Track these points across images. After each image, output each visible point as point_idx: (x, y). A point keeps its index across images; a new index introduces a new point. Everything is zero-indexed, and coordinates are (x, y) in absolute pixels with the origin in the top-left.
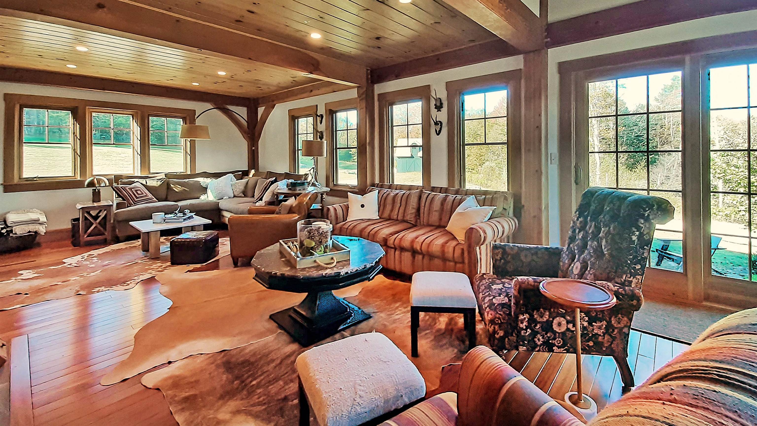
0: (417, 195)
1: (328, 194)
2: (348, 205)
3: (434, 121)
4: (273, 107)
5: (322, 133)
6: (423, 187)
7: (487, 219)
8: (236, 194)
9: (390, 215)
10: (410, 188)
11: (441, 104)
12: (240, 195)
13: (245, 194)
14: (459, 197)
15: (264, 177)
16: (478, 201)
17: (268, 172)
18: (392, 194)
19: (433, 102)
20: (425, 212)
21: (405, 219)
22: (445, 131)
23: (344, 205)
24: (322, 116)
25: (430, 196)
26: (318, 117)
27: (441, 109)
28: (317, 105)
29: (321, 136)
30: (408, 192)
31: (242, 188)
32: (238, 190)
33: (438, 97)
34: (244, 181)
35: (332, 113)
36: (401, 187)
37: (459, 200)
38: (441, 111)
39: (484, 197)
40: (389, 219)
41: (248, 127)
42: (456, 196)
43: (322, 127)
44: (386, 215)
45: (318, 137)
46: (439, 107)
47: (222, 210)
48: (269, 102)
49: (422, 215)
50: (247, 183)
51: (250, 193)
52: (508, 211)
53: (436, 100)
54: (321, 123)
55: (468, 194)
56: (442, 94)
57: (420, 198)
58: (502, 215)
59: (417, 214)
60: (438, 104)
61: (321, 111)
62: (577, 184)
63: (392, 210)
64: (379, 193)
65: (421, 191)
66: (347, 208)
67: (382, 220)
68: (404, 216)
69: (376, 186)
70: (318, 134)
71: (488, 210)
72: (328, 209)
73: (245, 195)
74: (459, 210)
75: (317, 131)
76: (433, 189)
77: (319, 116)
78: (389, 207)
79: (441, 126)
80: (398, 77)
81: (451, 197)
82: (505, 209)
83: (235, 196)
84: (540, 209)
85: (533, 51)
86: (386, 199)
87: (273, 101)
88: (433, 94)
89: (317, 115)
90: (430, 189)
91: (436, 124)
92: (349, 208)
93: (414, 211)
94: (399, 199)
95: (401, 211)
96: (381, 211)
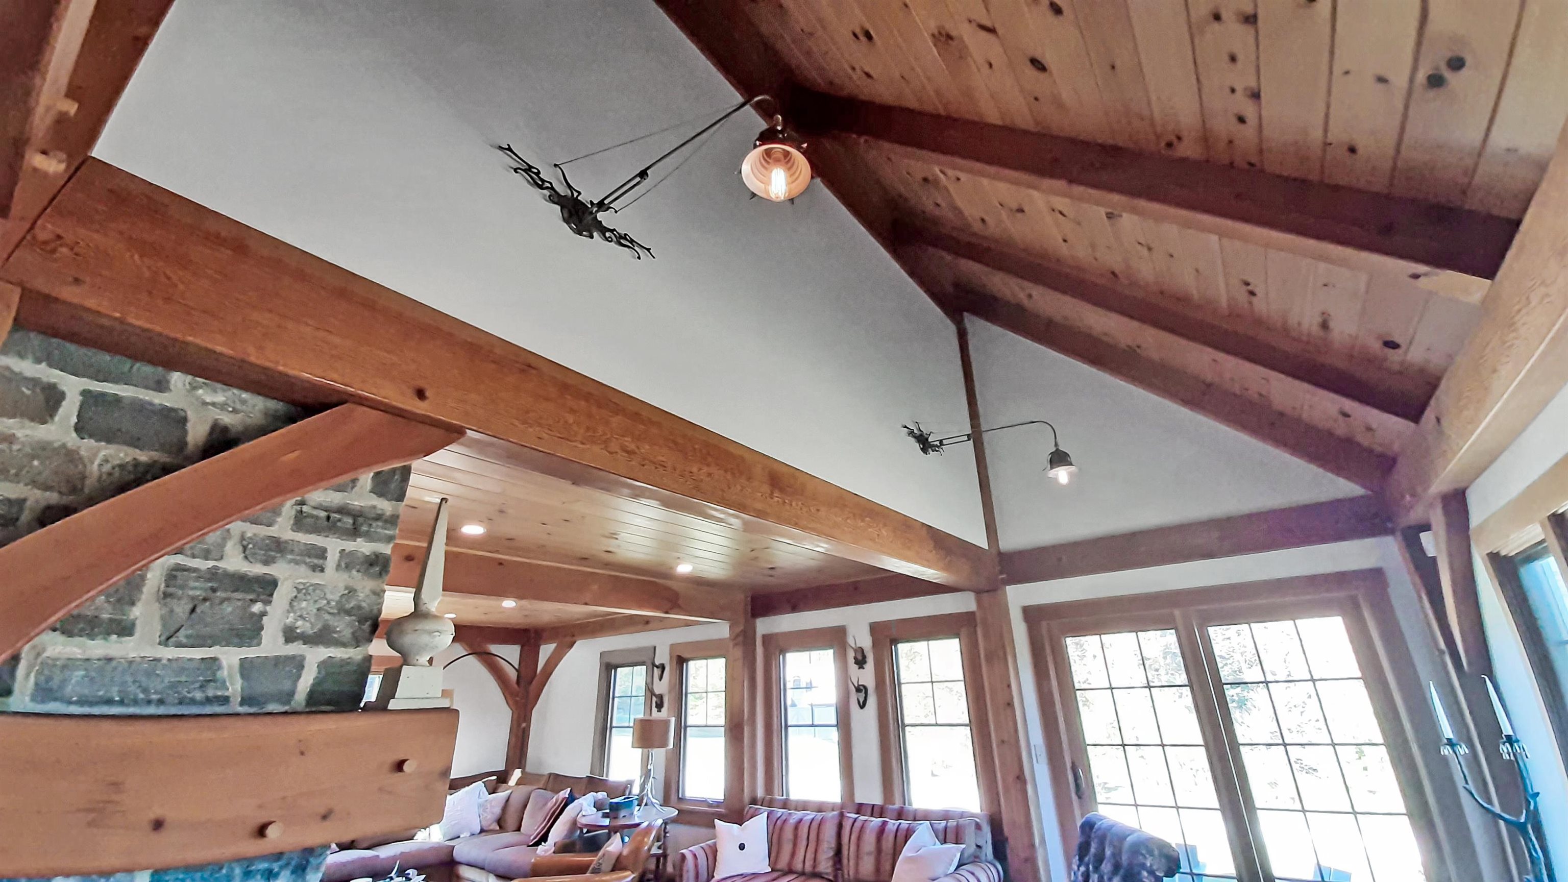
0: (836, 821)
1: (674, 821)
2: (715, 844)
3: (854, 686)
4: (572, 645)
5: (660, 697)
6: (842, 806)
7: (952, 869)
8: (486, 826)
9: (790, 864)
10: (820, 808)
11: (864, 657)
12: (491, 828)
13: (501, 824)
14: (904, 824)
15: (541, 786)
16: (935, 832)
17: (550, 774)
18: (792, 821)
19: (851, 655)
20: (850, 854)
21: (817, 870)
22: (872, 701)
23: (707, 845)
24: (662, 667)
25: (858, 825)
26: (655, 668)
27: (864, 666)
28: (655, 648)
29: (659, 702)
30: (819, 816)
31: (497, 810)
32: (489, 817)
33: (858, 645)
34: (501, 795)
35: (681, 662)
36: (804, 806)
37: (905, 832)
38: (864, 668)
39: (944, 823)
40: (790, 871)
41: (518, 682)
42: (900, 824)
43: (662, 687)
44: (783, 864)
45: (654, 705)
46: (861, 662)
47: (460, 863)
48: (565, 636)
49: (845, 861)
50: (508, 800)
51: (511, 821)
52: (984, 848)
53: (855, 651)
54: (661, 678)
55: (917, 818)
56: (865, 641)
57: (840, 826)
58: (975, 859)
59: (836, 859)
60: (860, 658)
61: (662, 657)
62: (1079, 797)
63: (793, 854)
64: (768, 817)
65: (842, 815)
66: (715, 852)
67: (775, 875)
68: (814, 867)
69: (760, 803)
70: (654, 699)
71: (954, 851)
72: (683, 857)
73: (501, 827)
74: (907, 851)
75: (653, 694)
76: (860, 809)
77: (657, 667)
78: (787, 849)
79: (866, 693)
80: (795, 608)
81: (892, 824)
82: (979, 847)
83: (482, 831)
84: (1032, 846)
85: (987, 591)
86: (781, 829)
87: (573, 636)
88: (851, 641)
89: (654, 665)
90: (854, 809)
91: (858, 690)
92: (717, 851)
93: (831, 853)
94: (806, 830)
95: (810, 856)
96: (773, 855)
